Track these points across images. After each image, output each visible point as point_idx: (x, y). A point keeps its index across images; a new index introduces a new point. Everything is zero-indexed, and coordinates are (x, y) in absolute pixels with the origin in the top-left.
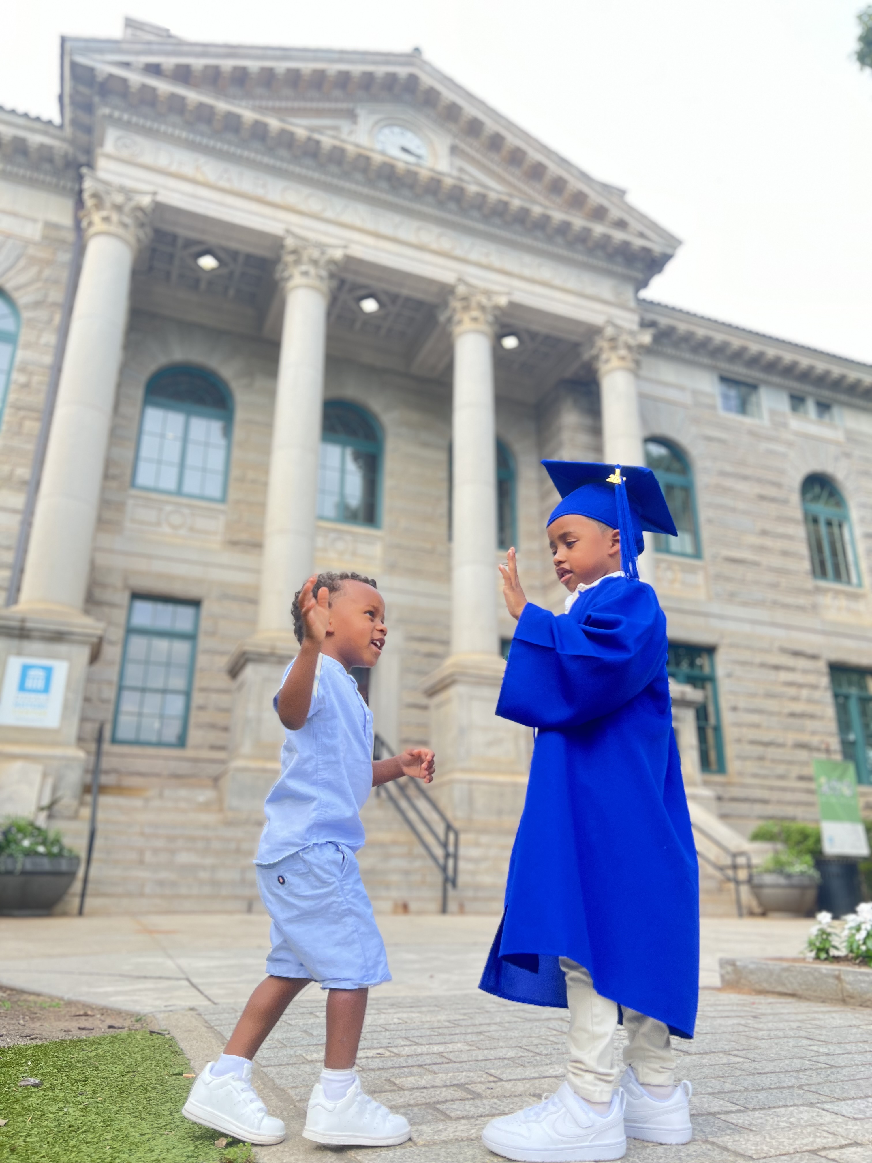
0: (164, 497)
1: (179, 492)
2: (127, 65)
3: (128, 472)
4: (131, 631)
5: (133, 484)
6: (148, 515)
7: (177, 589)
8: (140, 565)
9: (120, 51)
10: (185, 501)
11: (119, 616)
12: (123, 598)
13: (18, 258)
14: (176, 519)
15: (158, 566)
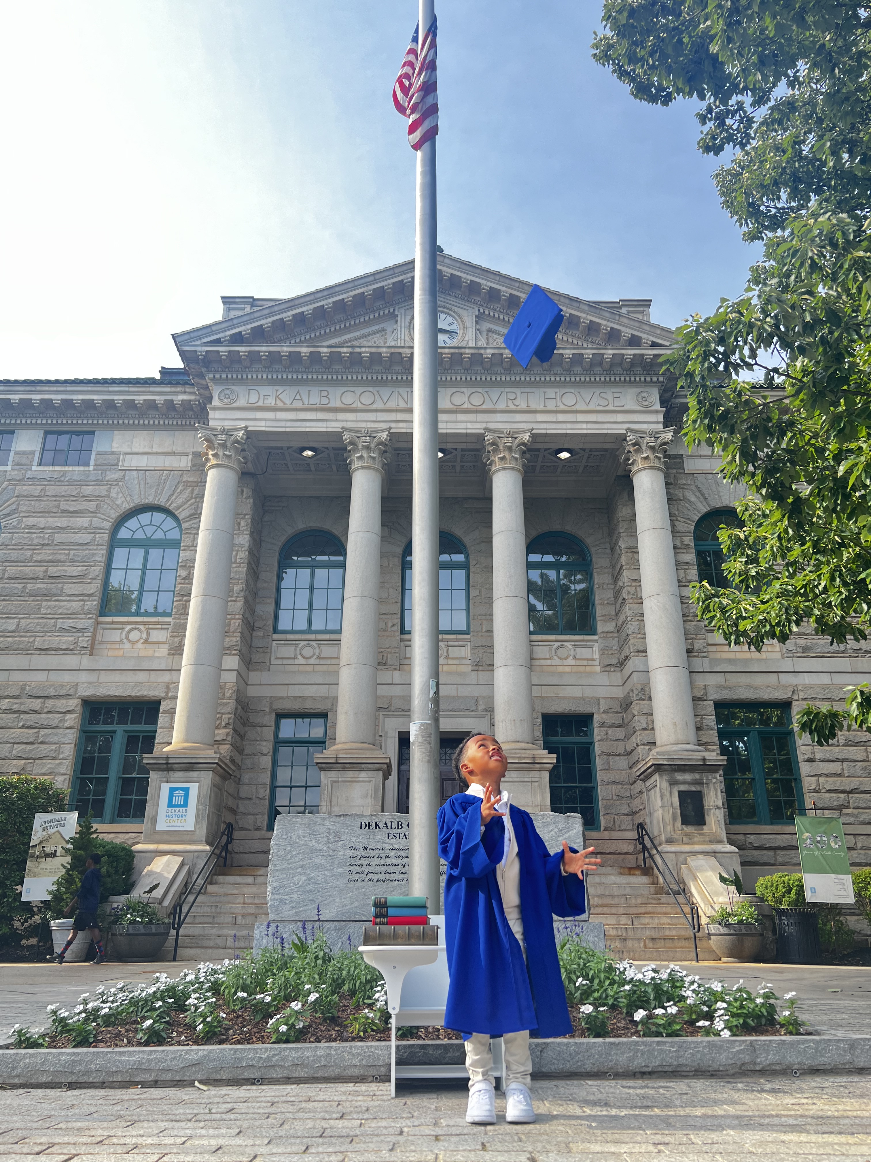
0: (297, 636)
1: (309, 630)
2: (218, 341)
3: (271, 622)
4: (278, 743)
5: (275, 631)
6: (287, 651)
7: (309, 706)
8: (281, 692)
9: (213, 333)
10: (313, 636)
11: (269, 733)
12: (271, 719)
13: (177, 486)
14: (308, 652)
15: (294, 691)
